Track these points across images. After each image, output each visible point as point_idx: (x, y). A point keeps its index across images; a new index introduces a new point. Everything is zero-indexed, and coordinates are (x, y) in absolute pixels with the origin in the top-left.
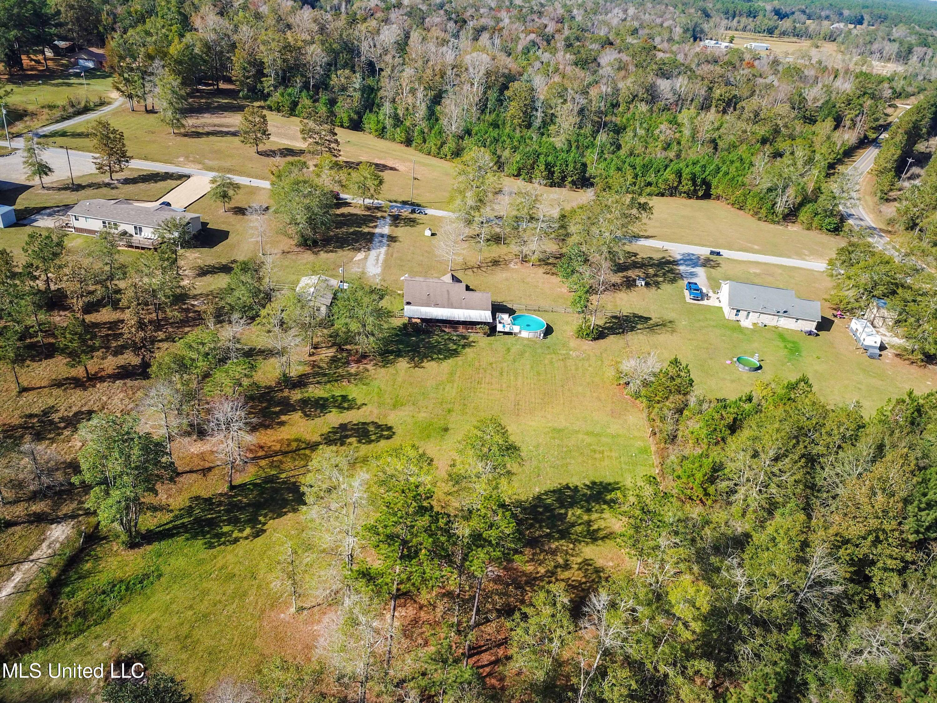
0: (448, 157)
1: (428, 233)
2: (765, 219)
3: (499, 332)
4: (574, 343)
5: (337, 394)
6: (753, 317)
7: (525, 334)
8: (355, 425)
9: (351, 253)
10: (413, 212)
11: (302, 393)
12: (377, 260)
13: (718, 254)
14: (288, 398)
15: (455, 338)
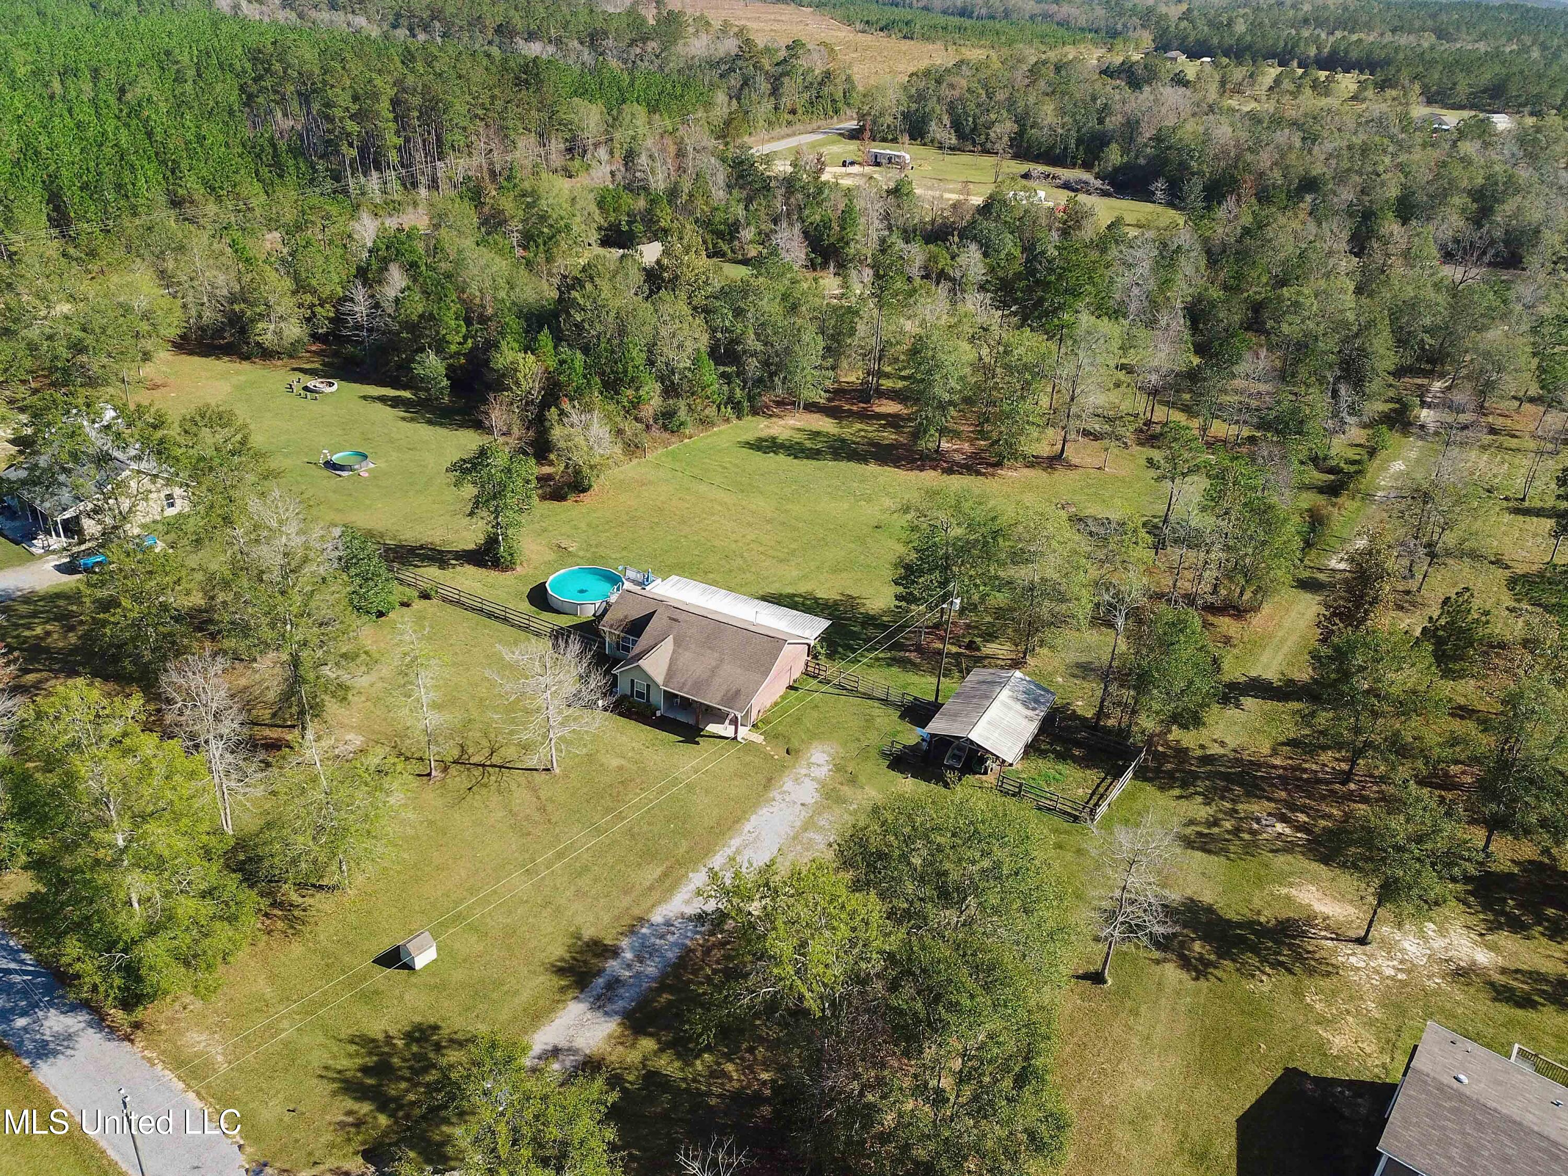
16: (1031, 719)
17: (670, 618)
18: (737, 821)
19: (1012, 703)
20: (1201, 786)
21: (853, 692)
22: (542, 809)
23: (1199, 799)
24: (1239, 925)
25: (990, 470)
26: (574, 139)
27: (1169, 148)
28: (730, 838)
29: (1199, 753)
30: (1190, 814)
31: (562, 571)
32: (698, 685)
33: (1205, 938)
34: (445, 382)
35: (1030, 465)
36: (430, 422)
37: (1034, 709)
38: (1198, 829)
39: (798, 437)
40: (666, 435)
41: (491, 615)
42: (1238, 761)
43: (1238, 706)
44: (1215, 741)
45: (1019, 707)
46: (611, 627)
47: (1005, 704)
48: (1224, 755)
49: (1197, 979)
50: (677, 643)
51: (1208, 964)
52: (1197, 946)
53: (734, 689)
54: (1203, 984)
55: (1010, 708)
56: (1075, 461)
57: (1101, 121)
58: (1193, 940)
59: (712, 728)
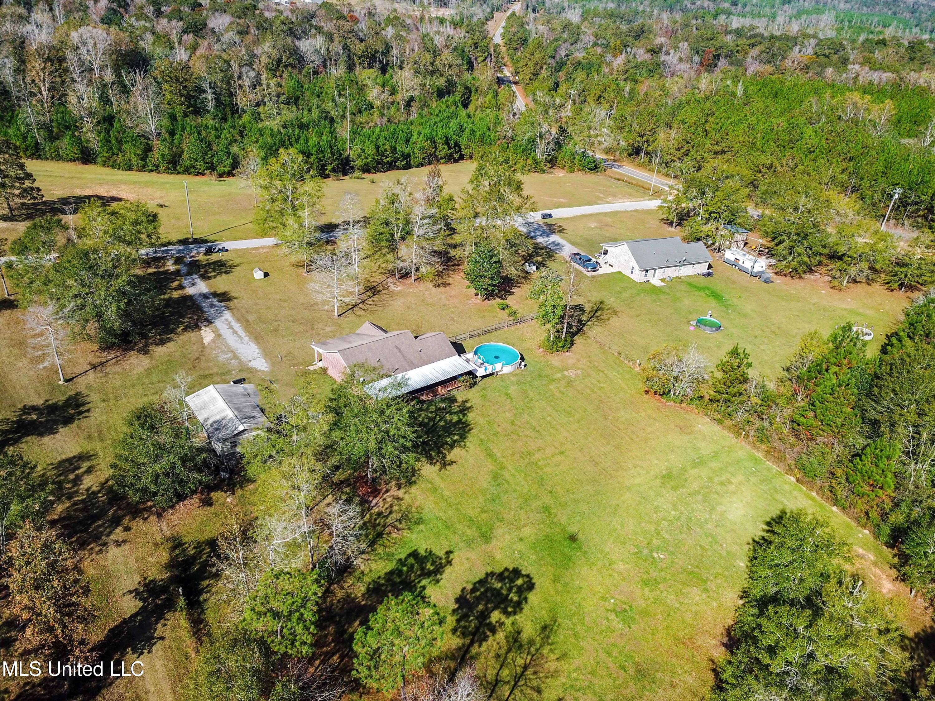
0: (161, 169)
1: (258, 275)
2: (534, 170)
3: (483, 377)
4: (556, 360)
5: (403, 556)
6: (660, 273)
7: (507, 369)
8: (473, 590)
9: (191, 335)
10: (209, 251)
11: (359, 579)
12: (235, 332)
13: (550, 216)
14: (349, 599)
15: (443, 405)
16: (206, 420)
19: (223, 415)
20: (102, 498)
23: (95, 488)
24: (20, 438)
29: (126, 521)
30: (93, 475)
33: (33, 422)
37: (212, 425)
38: (81, 471)
42: (97, 538)
43: (136, 593)
44: (124, 542)
45: (218, 417)
47: (223, 411)
48: (108, 535)
49: (25, 406)
51: (24, 414)
52: (35, 417)
54: (20, 406)
55: (219, 412)
58: (38, 418)
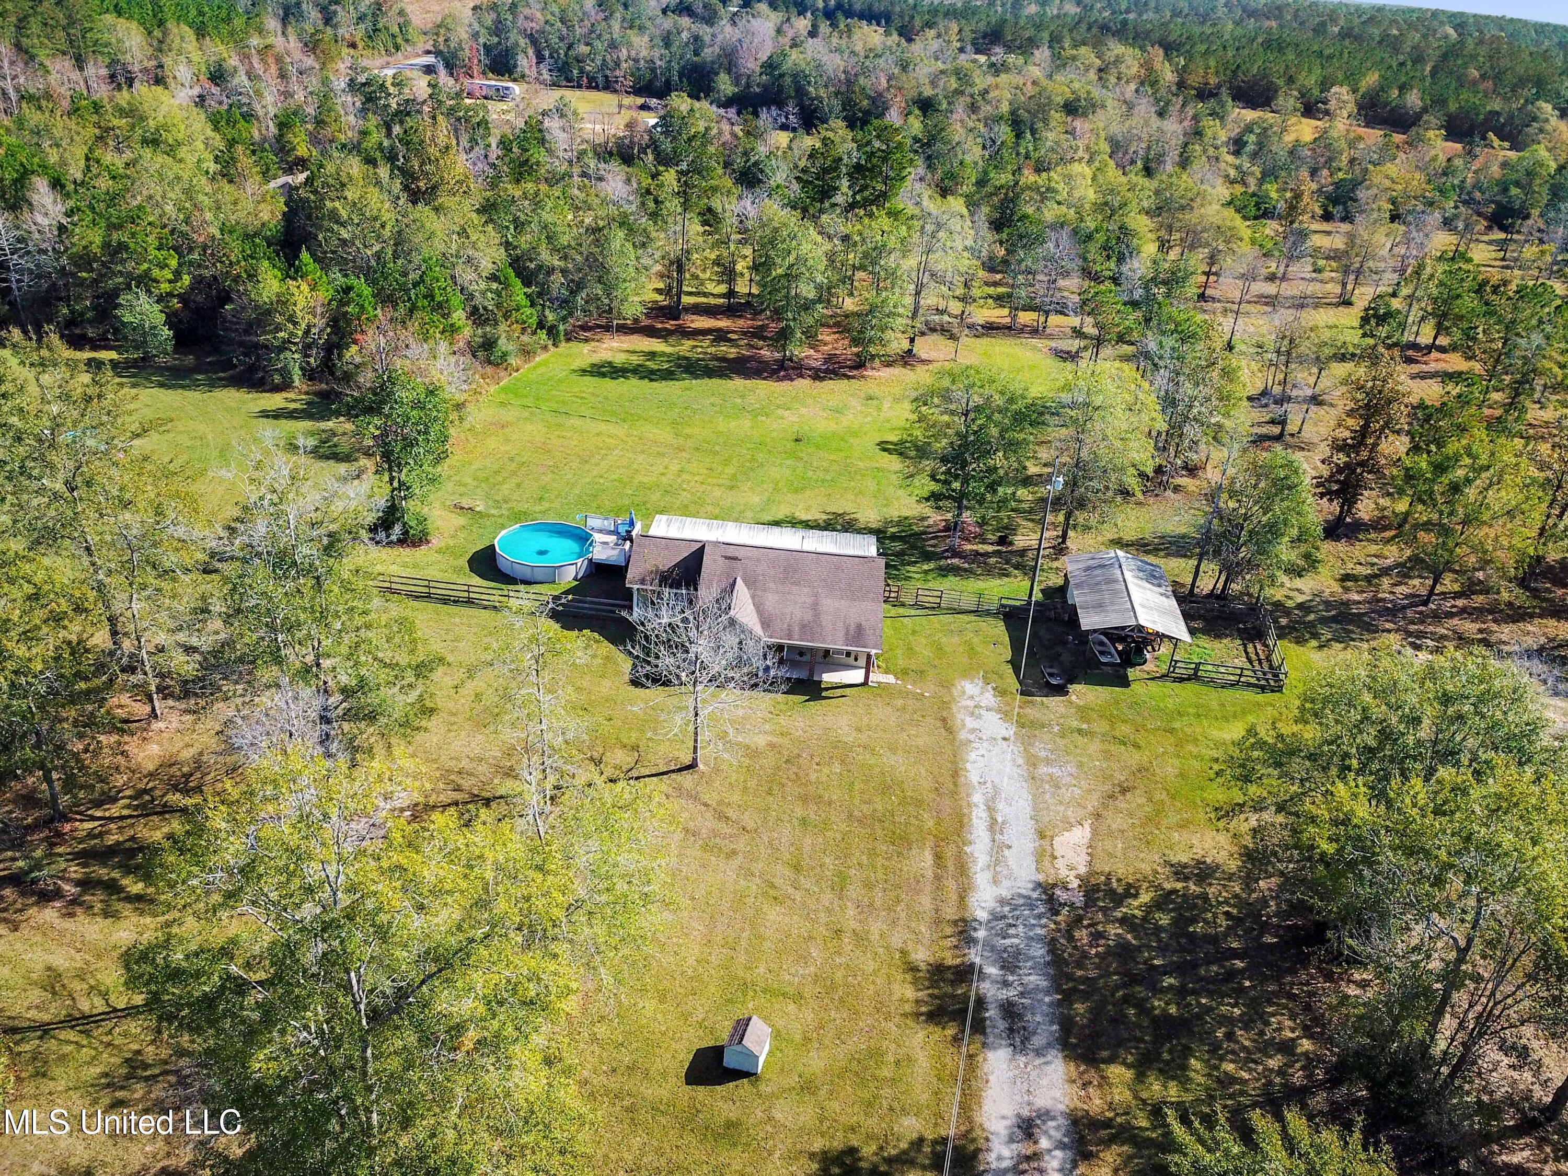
9: (1116, 861)
12: (995, 829)
16: (1166, 597)
17: (726, 558)
18: (955, 774)
19: (1140, 582)
21: (936, 608)
22: (722, 817)
25: (855, 372)
26: (113, 62)
27: (782, 76)
28: (968, 795)
31: (503, 532)
32: (805, 628)
34: (166, 332)
35: (889, 365)
36: (161, 385)
37: (1159, 585)
39: (635, 360)
40: (489, 369)
41: (445, 601)
45: (1148, 585)
46: (643, 581)
47: (1136, 585)
50: (749, 583)
53: (852, 627)
55: (1143, 588)
56: (924, 356)
57: (696, 53)
59: (829, 678)
